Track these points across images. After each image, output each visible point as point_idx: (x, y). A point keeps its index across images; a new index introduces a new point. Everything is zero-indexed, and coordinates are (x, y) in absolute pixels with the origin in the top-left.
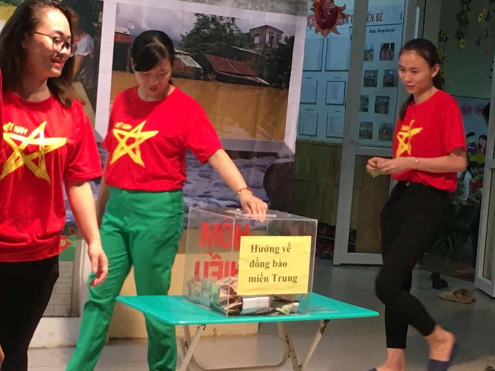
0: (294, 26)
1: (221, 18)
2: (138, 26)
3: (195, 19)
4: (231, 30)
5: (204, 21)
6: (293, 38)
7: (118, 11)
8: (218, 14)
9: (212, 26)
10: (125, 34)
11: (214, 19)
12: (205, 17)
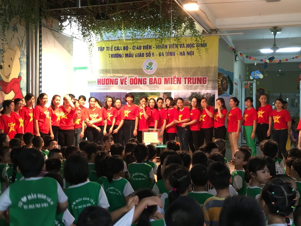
0: (214, 92)
1: (197, 92)
2: (179, 96)
3: (191, 93)
4: (200, 95)
5: (193, 94)
6: (214, 95)
7: (174, 94)
8: (196, 92)
9: (195, 94)
10: (176, 98)
11: (195, 93)
12: (193, 93)
